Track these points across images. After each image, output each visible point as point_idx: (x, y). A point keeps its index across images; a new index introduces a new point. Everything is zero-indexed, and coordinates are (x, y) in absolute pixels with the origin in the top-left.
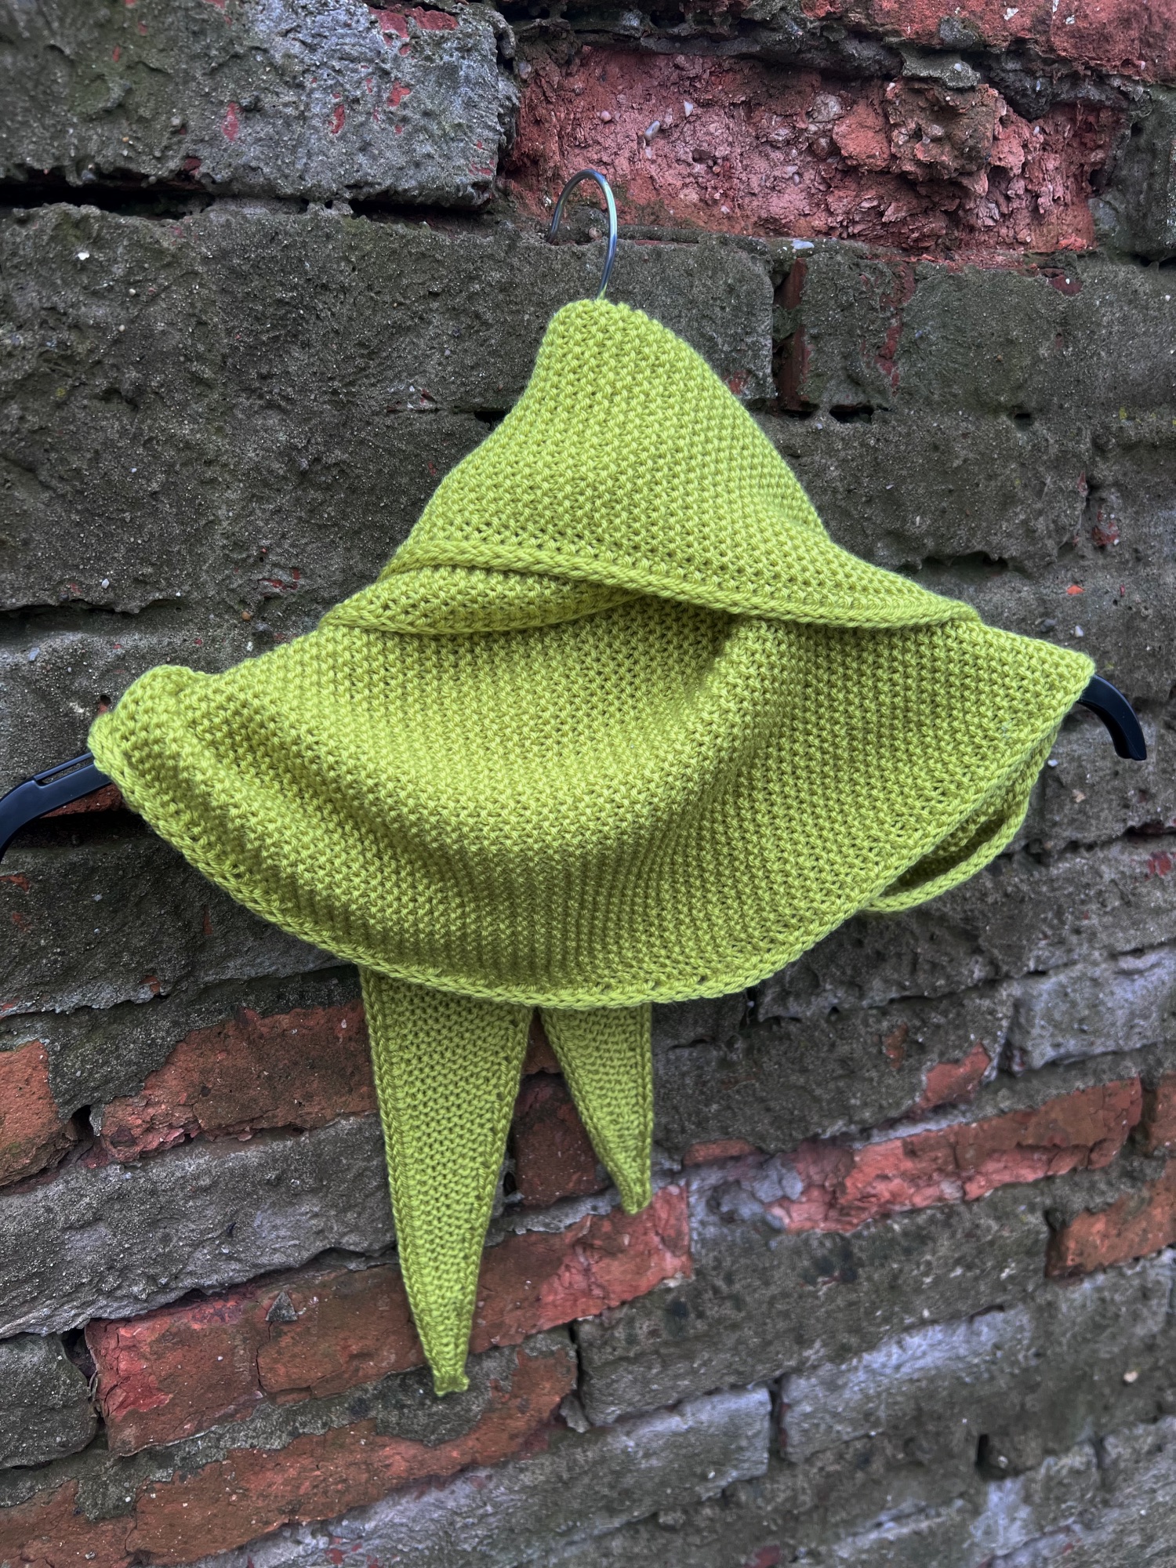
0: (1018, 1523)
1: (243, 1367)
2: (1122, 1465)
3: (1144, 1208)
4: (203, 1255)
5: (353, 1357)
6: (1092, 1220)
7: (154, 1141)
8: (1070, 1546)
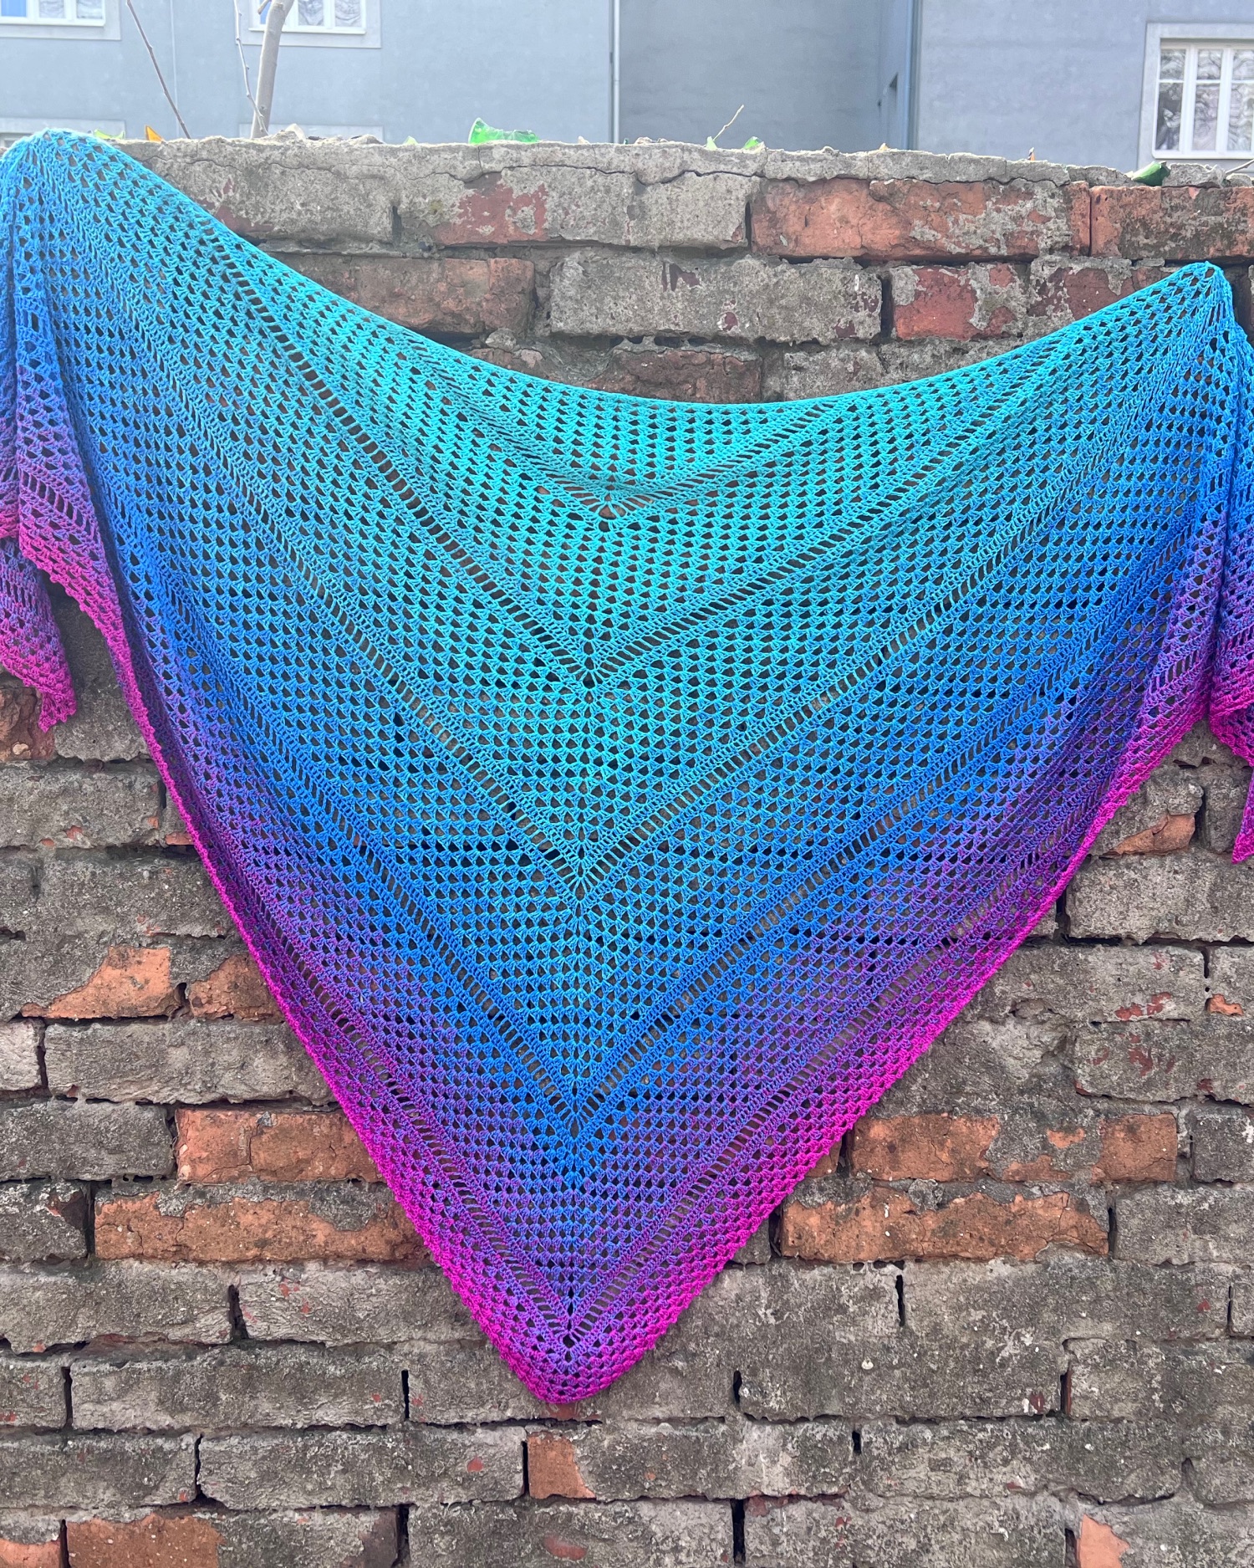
0: (778, 1469)
1: (243, 1146)
2: (876, 1452)
3: (852, 1216)
4: (228, 1076)
5: (299, 1161)
6: (806, 1212)
7: (211, 1009)
8: (840, 1520)
